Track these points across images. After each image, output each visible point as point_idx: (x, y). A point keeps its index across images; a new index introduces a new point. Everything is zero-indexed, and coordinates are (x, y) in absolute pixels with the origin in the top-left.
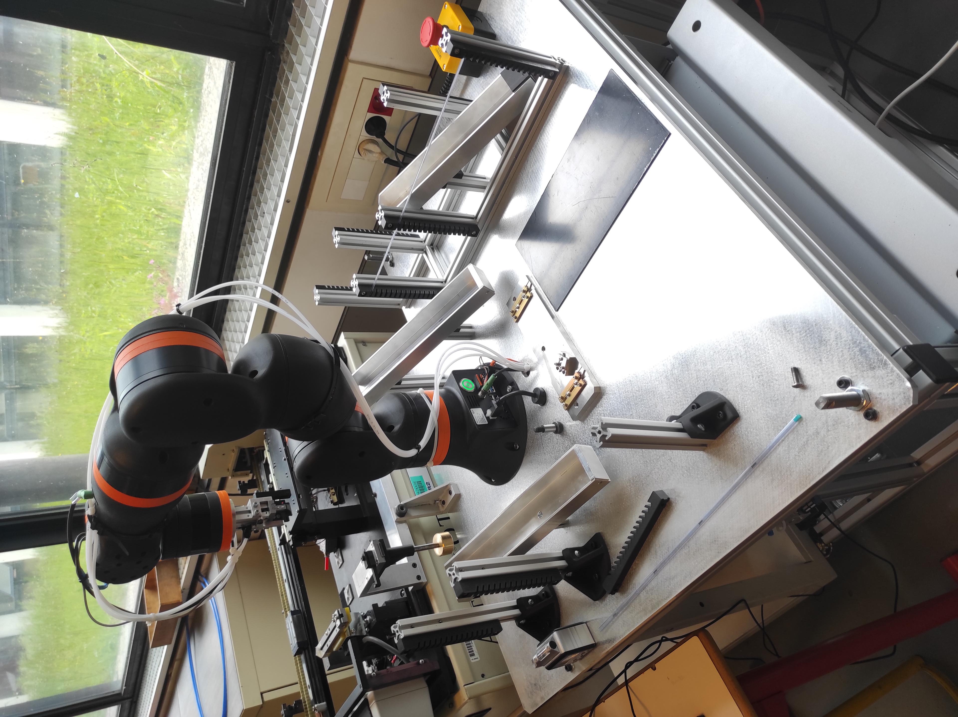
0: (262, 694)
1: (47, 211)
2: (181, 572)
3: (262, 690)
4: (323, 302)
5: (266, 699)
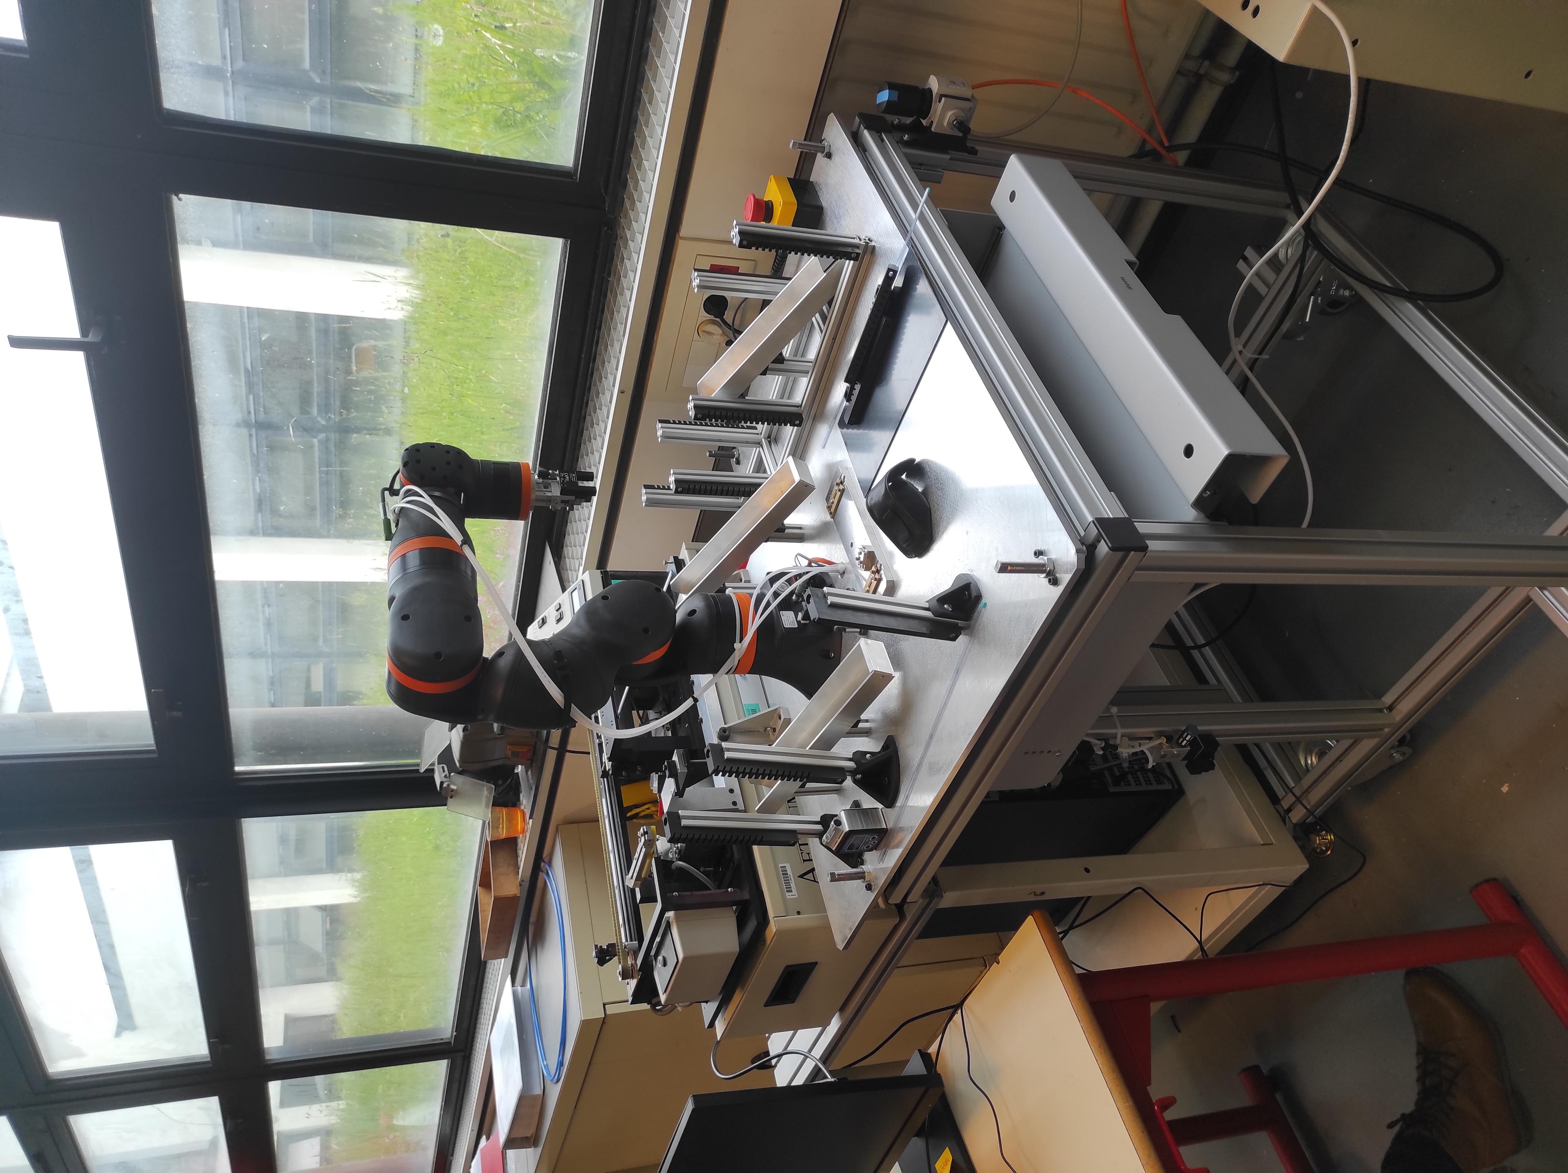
0: (604, 1005)
1: (384, 408)
2: (519, 859)
4: (650, 503)
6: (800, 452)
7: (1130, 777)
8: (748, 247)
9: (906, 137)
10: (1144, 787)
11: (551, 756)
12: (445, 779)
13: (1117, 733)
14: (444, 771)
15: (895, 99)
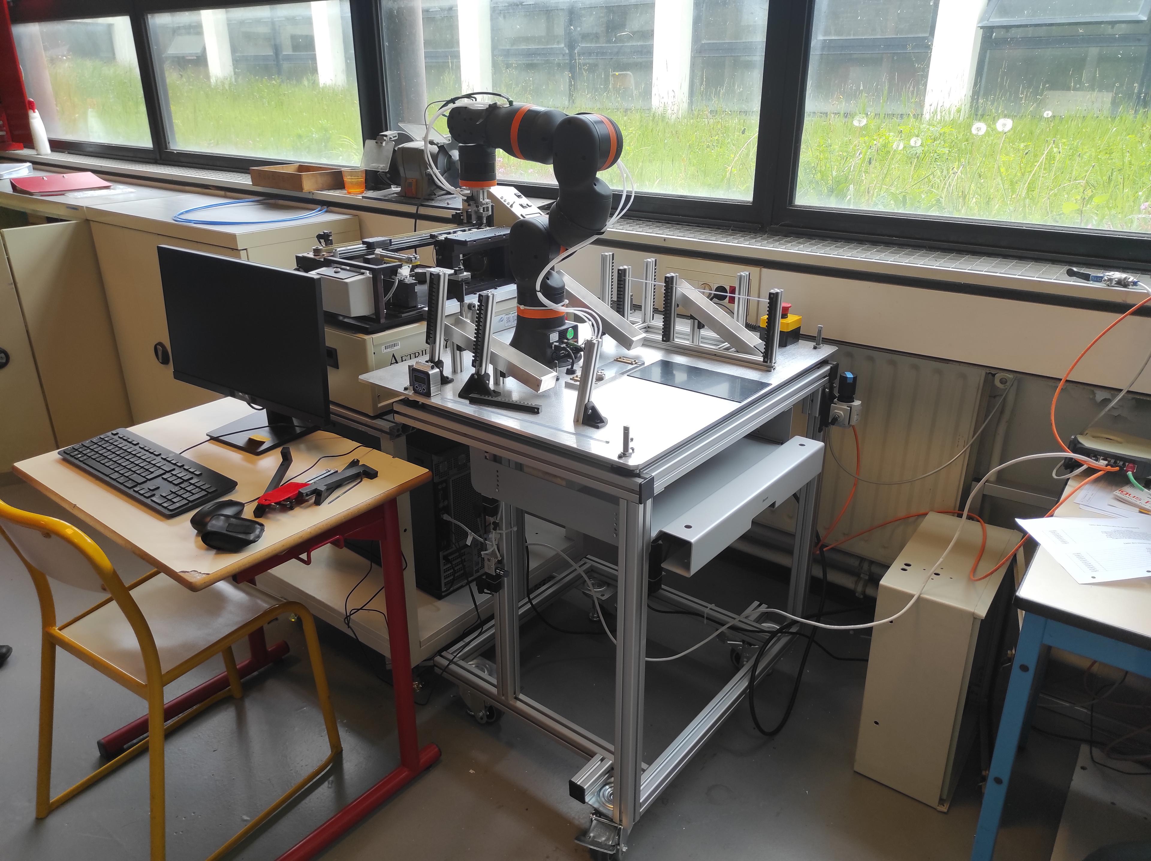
3: (248, 250)
5: (241, 252)
6: (647, 343)
7: (450, 565)
8: (770, 298)
9: (827, 390)
10: (443, 575)
11: (411, 209)
12: (388, 138)
13: (503, 530)
14: (394, 137)
15: (848, 381)
